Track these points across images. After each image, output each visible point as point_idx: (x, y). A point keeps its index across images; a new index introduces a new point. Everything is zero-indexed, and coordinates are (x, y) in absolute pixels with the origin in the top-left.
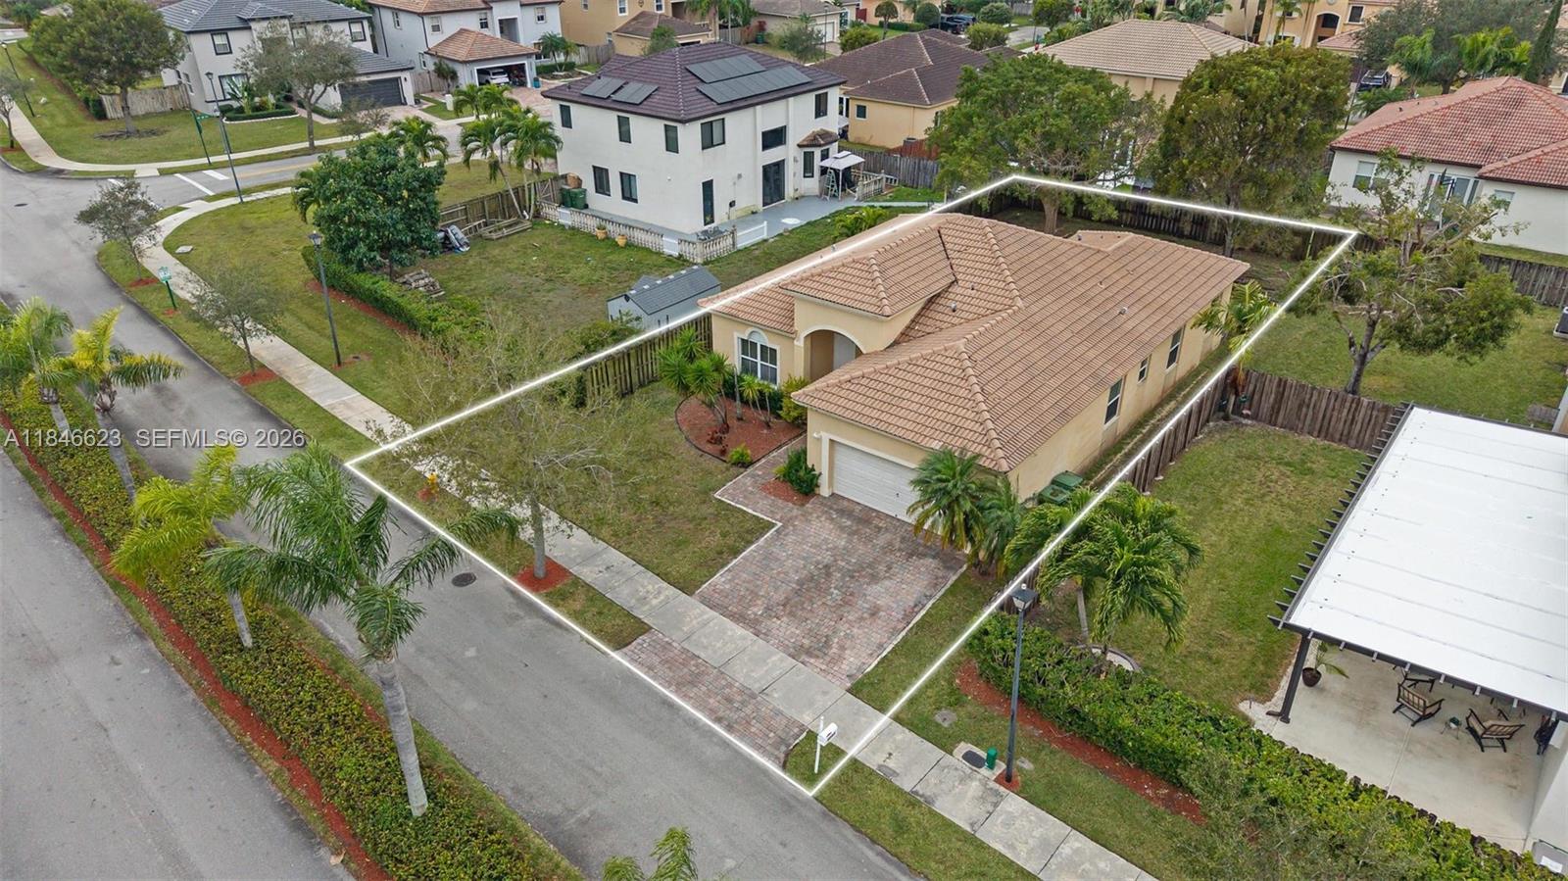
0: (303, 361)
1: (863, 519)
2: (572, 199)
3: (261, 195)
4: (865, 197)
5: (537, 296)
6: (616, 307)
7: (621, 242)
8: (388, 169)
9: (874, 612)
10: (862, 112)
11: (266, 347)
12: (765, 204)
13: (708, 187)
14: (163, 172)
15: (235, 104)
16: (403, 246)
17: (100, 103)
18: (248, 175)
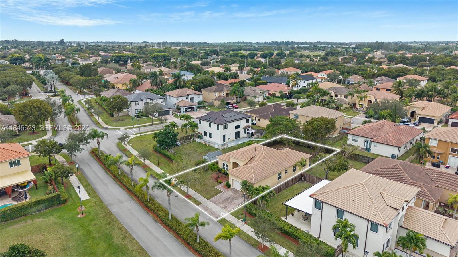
0: (152, 164)
1: (236, 191)
2: (200, 137)
3: (144, 134)
4: (255, 138)
5: (192, 155)
6: (204, 157)
7: (208, 145)
8: (169, 133)
9: (234, 204)
10: (259, 120)
11: (147, 162)
12: (236, 139)
13: (224, 136)
14: (126, 129)
15: (138, 115)
16: (170, 145)
17: (113, 114)
18: (142, 129)
